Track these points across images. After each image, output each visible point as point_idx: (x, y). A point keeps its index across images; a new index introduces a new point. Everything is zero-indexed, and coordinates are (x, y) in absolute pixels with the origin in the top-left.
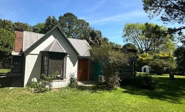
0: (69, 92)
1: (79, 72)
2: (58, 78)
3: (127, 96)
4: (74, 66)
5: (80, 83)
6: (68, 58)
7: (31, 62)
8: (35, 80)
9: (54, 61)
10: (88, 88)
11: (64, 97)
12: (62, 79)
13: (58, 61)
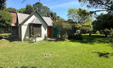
0: (45, 42)
1: (47, 34)
2: (38, 36)
3: (71, 43)
4: (45, 30)
5: (48, 39)
6: (42, 27)
7: (24, 29)
8: (28, 37)
9: (36, 28)
10: (53, 40)
11: (44, 44)
12: (40, 37)
13: (38, 28)
